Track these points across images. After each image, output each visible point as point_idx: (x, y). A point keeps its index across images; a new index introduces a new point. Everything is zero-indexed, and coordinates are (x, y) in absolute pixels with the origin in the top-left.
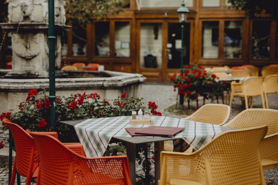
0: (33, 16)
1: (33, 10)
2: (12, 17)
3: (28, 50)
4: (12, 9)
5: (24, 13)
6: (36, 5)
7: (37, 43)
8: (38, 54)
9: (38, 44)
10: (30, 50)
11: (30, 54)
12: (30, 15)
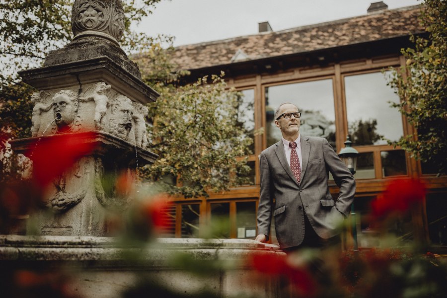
0: (77, 124)
1: (76, 112)
2: (38, 130)
3: (61, 193)
4: (40, 114)
5: (59, 116)
6: (84, 101)
7: (78, 177)
8: (80, 200)
9: (80, 179)
10: (64, 192)
11: (63, 200)
12: (72, 121)
